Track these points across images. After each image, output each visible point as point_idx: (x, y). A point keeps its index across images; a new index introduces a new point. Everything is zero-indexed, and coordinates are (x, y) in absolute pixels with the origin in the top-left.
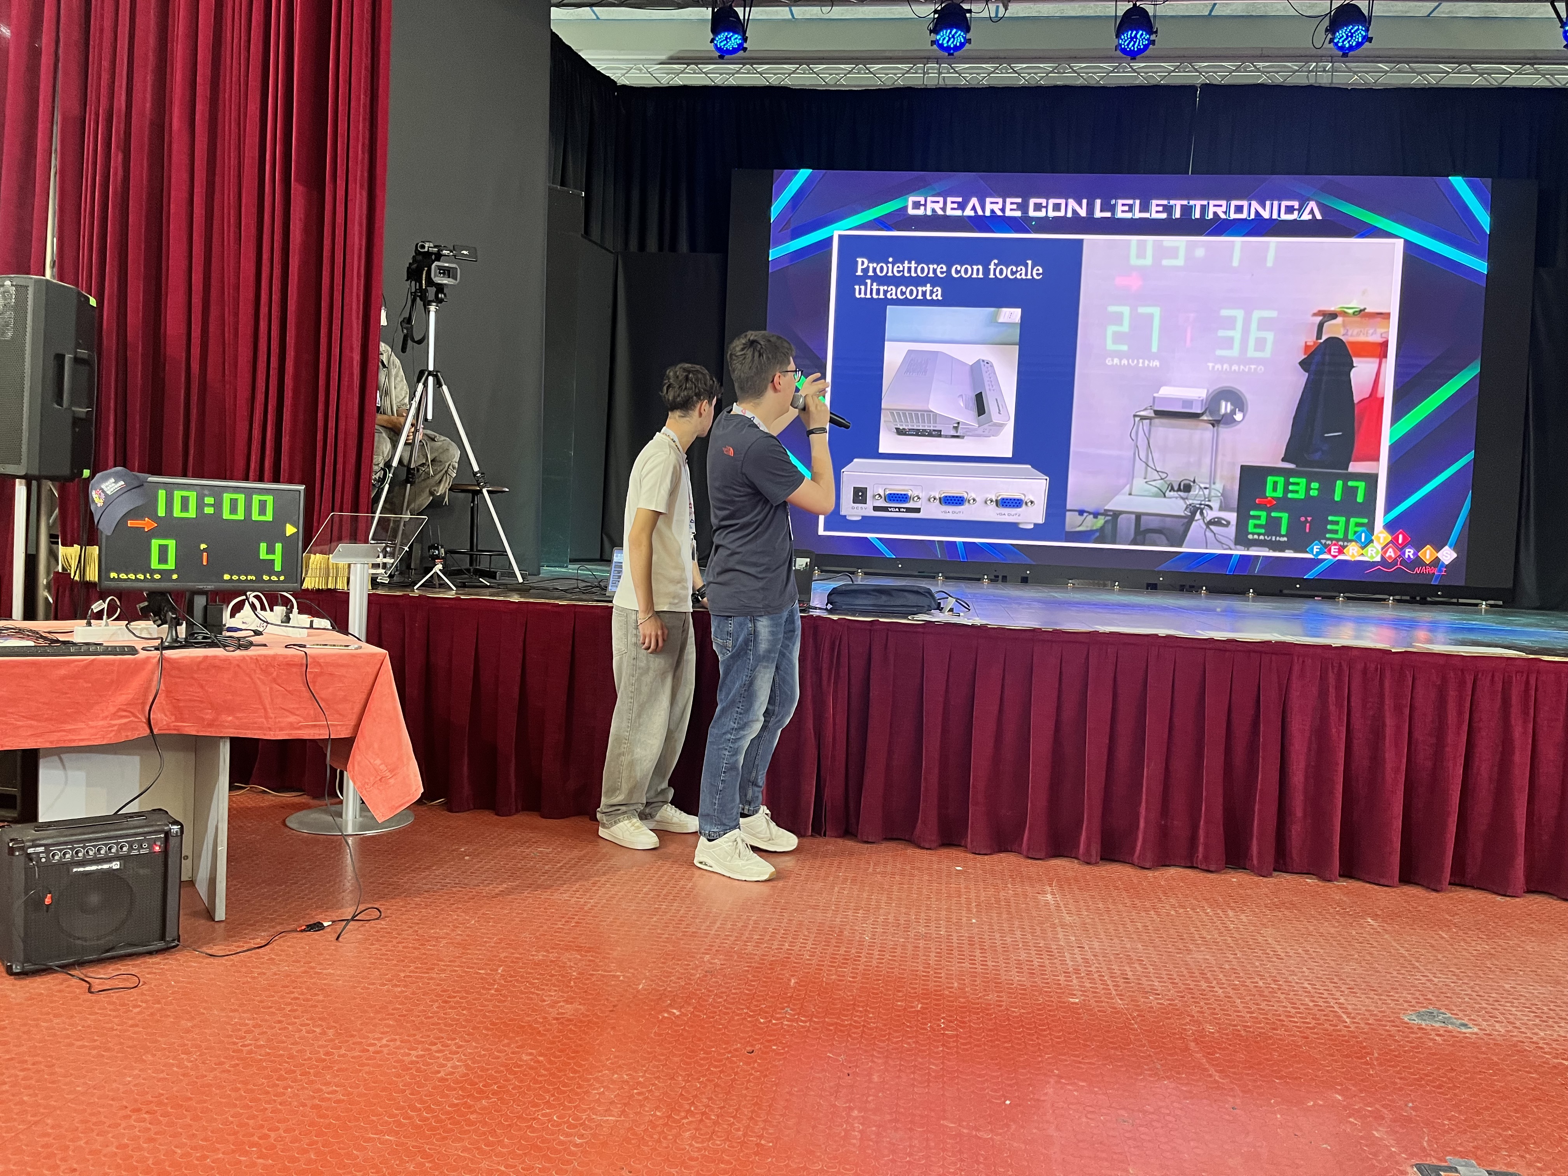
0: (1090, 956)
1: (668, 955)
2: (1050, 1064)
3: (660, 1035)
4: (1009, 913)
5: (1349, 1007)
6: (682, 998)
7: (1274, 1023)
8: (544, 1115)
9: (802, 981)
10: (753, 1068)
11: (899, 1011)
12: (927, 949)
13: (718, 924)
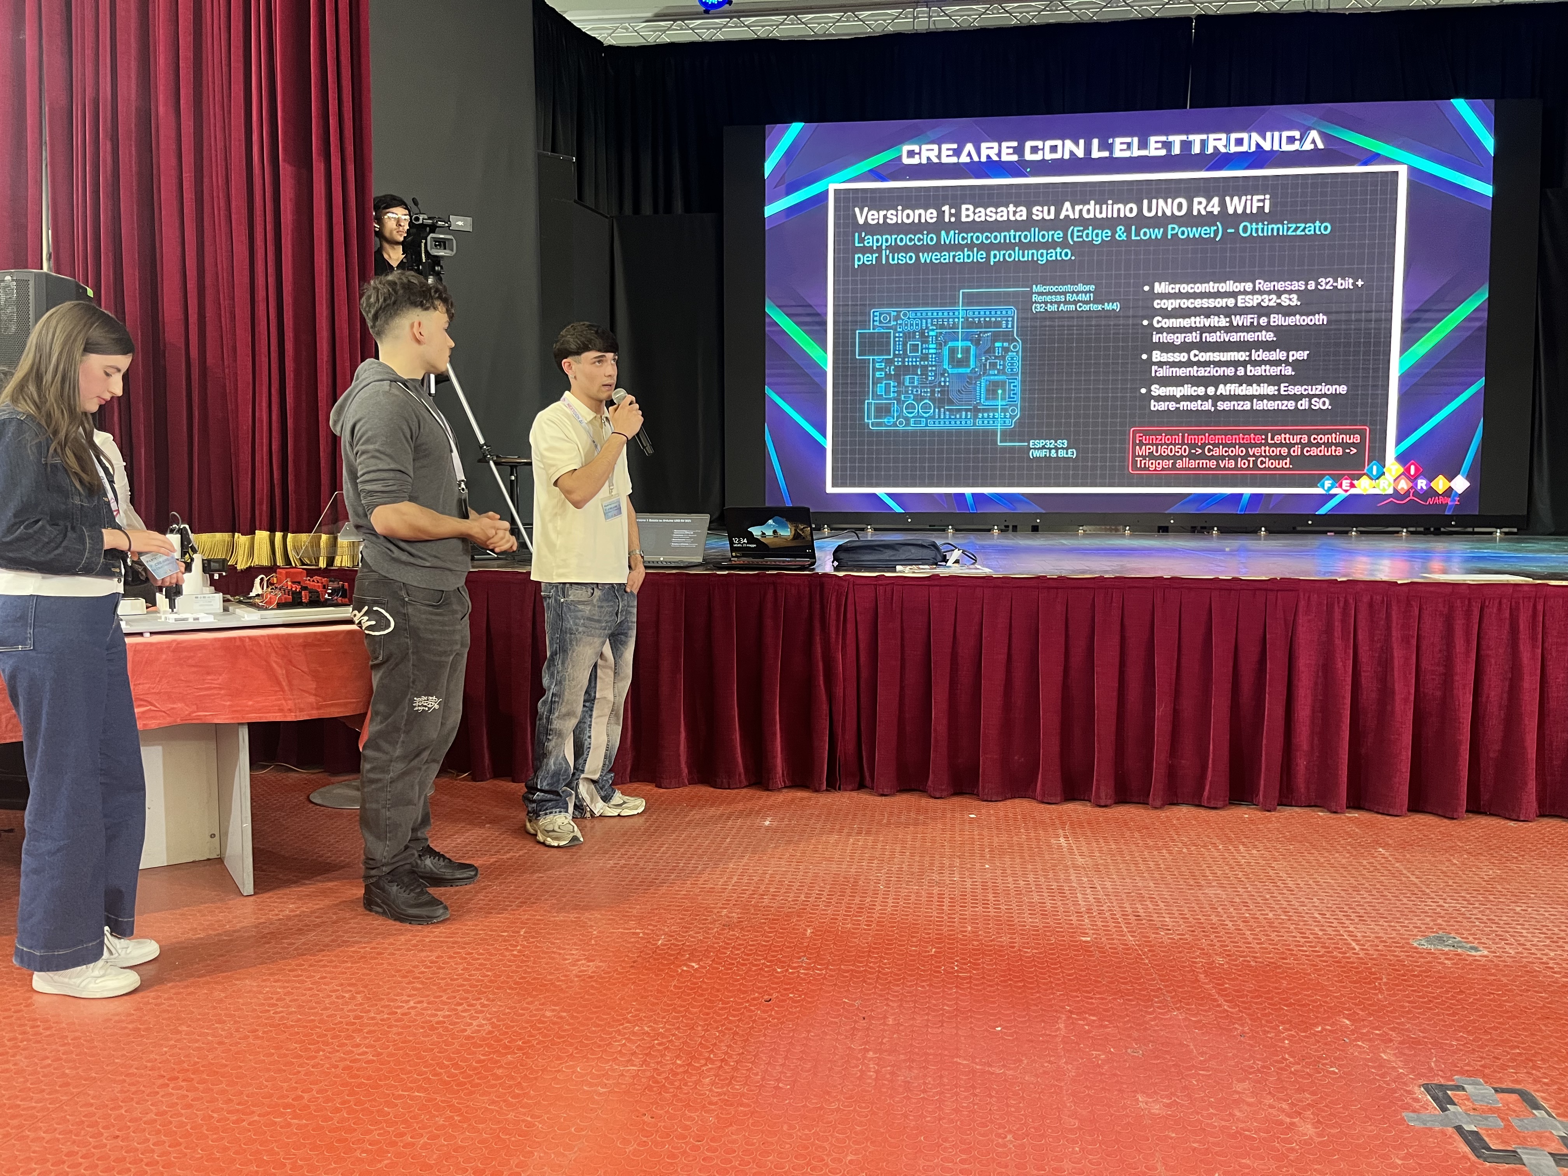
0: (1101, 895)
1: (688, 911)
2: (1062, 1000)
3: (680, 988)
4: (1022, 857)
5: (1359, 934)
6: (701, 952)
7: (1283, 953)
8: (567, 1067)
9: (817, 931)
10: (770, 1016)
11: (914, 956)
12: (941, 896)
13: (735, 879)
